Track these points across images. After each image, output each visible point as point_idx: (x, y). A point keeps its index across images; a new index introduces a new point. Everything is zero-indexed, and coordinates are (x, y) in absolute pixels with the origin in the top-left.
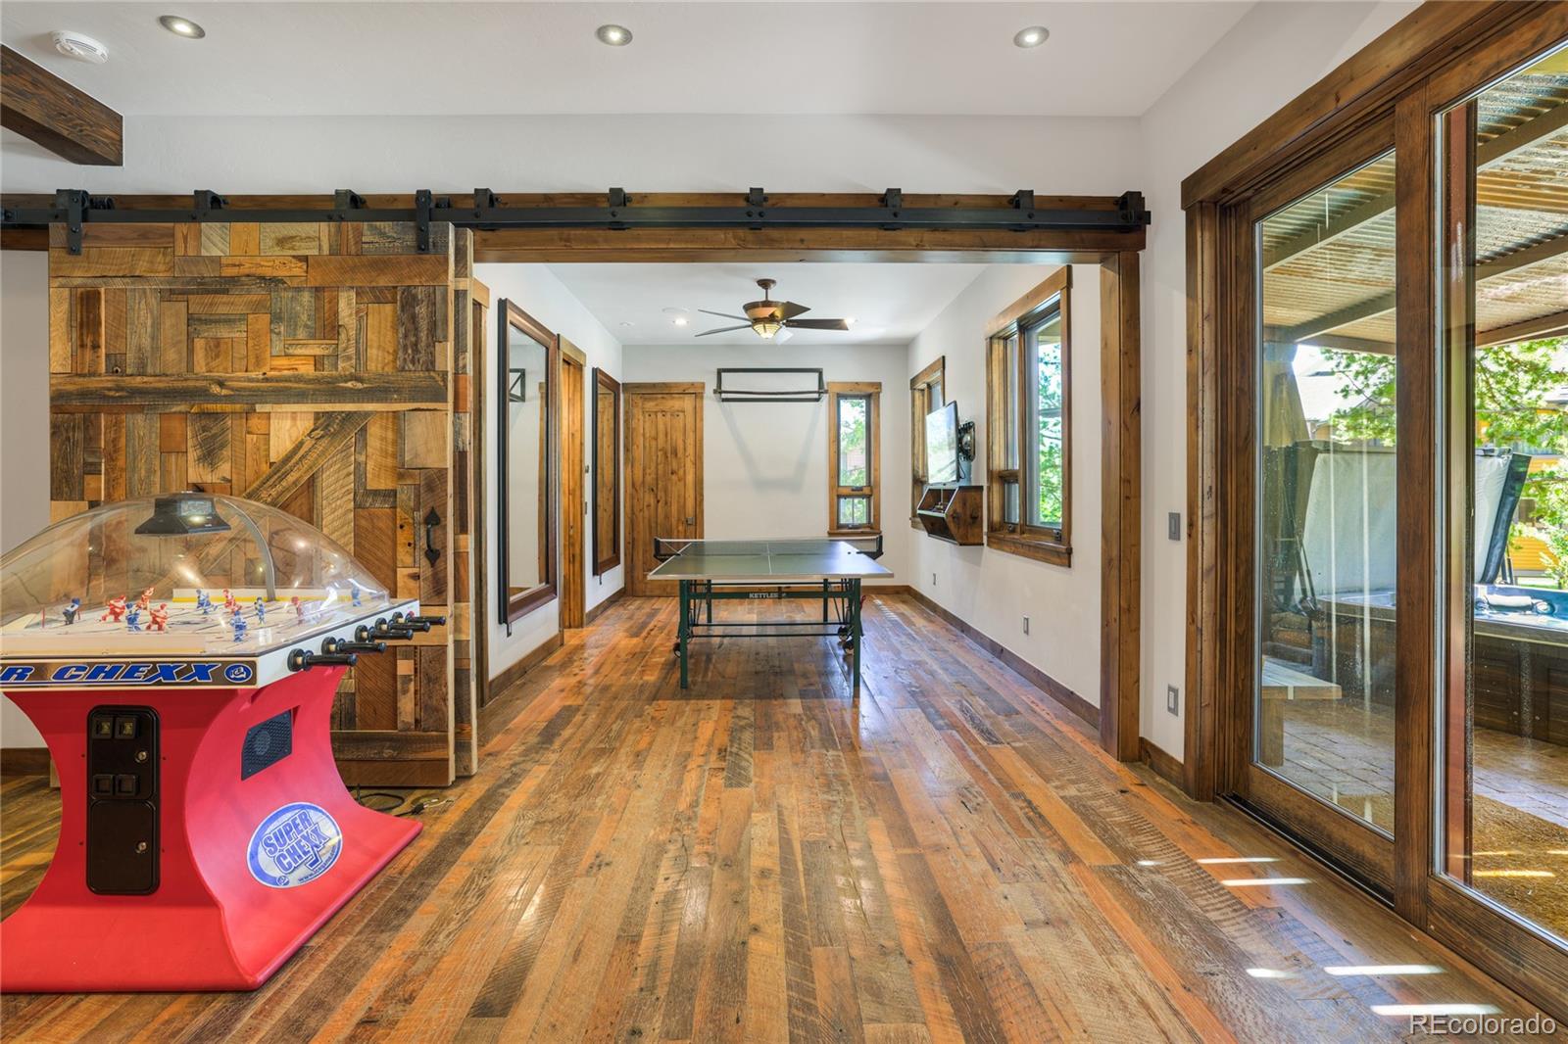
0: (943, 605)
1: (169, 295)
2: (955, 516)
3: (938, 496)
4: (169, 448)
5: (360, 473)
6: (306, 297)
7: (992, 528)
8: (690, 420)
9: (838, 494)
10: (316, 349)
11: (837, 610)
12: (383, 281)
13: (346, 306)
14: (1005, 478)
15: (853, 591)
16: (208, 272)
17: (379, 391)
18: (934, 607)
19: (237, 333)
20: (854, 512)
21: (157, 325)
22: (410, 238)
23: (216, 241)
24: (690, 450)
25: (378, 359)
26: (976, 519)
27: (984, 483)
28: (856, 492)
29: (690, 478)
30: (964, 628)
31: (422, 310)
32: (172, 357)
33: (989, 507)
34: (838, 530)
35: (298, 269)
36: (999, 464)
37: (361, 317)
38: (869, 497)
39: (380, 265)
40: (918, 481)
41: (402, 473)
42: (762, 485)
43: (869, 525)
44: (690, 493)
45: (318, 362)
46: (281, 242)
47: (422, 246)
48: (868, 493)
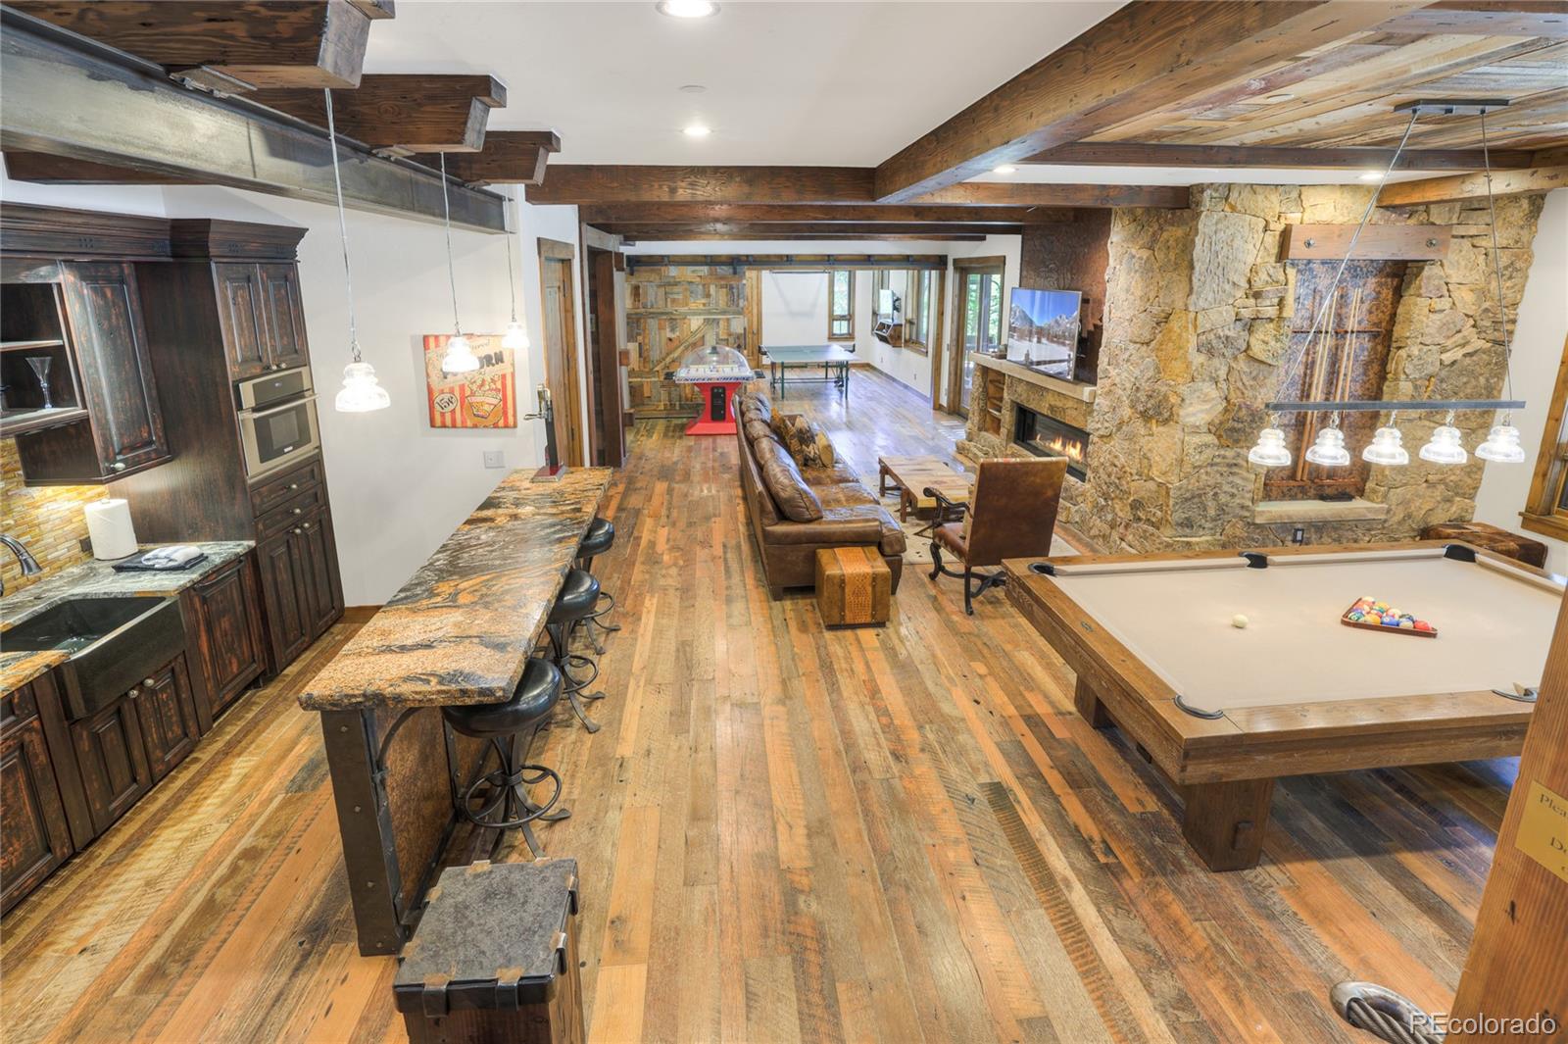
0: (885, 371)
1: (659, 286)
2: (891, 336)
3: (883, 326)
4: (661, 328)
5: (717, 334)
6: (701, 287)
7: (906, 341)
8: (754, 283)
9: (832, 318)
10: (703, 301)
11: (833, 374)
12: (723, 283)
13: (712, 289)
14: (911, 323)
15: (843, 366)
16: (672, 280)
17: (724, 312)
18: (881, 373)
19: (680, 297)
20: (840, 328)
21: (656, 294)
22: (731, 271)
23: (673, 271)
24: (755, 298)
25: (722, 304)
26: (899, 337)
27: (903, 322)
28: (842, 318)
29: (755, 311)
30: (894, 380)
31: (735, 290)
32: (661, 303)
33: (905, 332)
34: (832, 337)
35: (698, 279)
36: (909, 316)
37: (717, 292)
38: (849, 320)
39: (722, 278)
40: (875, 314)
41: (730, 335)
42: (793, 314)
43: (849, 334)
44: (755, 319)
45: (704, 305)
46: (693, 272)
47: (735, 273)
48: (849, 318)
